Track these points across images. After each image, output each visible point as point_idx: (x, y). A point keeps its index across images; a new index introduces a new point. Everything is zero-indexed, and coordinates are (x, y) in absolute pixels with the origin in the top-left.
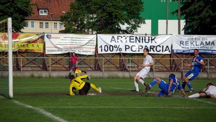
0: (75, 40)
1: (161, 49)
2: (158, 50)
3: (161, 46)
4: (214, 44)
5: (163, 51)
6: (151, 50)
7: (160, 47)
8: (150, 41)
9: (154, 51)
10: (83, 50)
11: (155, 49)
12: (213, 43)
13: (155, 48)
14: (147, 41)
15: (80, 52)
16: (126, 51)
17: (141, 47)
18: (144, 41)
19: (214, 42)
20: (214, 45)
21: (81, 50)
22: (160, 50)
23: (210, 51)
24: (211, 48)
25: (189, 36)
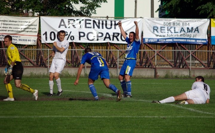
0: (9, 24)
4: (198, 30)
6: (115, 38)
8: (113, 26)
9: (118, 40)
10: (20, 38)
11: (119, 37)
13: (120, 35)
14: (109, 26)
15: (15, 41)
16: (80, 39)
17: (100, 35)
19: (199, 28)
20: (198, 32)
21: (17, 39)
23: (193, 41)
24: (194, 36)
25: (165, 20)
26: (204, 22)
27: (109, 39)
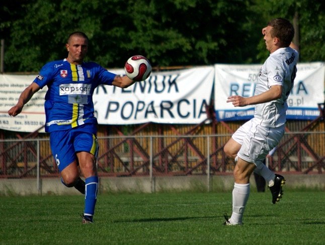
1: (190, 108)
2: (184, 113)
3: (191, 99)
4: (304, 89)
5: (194, 116)
6: (166, 112)
7: (188, 102)
9: (172, 115)
10: (27, 120)
11: (174, 110)
12: (301, 87)
13: (175, 107)
14: (160, 88)
15: (18, 126)
16: (107, 117)
18: (153, 87)
19: (306, 84)
20: (306, 92)
21: (23, 120)
22: (188, 114)
23: (299, 113)
24: (299, 101)
25: (252, 70)
26: (315, 70)
27: (153, 115)
